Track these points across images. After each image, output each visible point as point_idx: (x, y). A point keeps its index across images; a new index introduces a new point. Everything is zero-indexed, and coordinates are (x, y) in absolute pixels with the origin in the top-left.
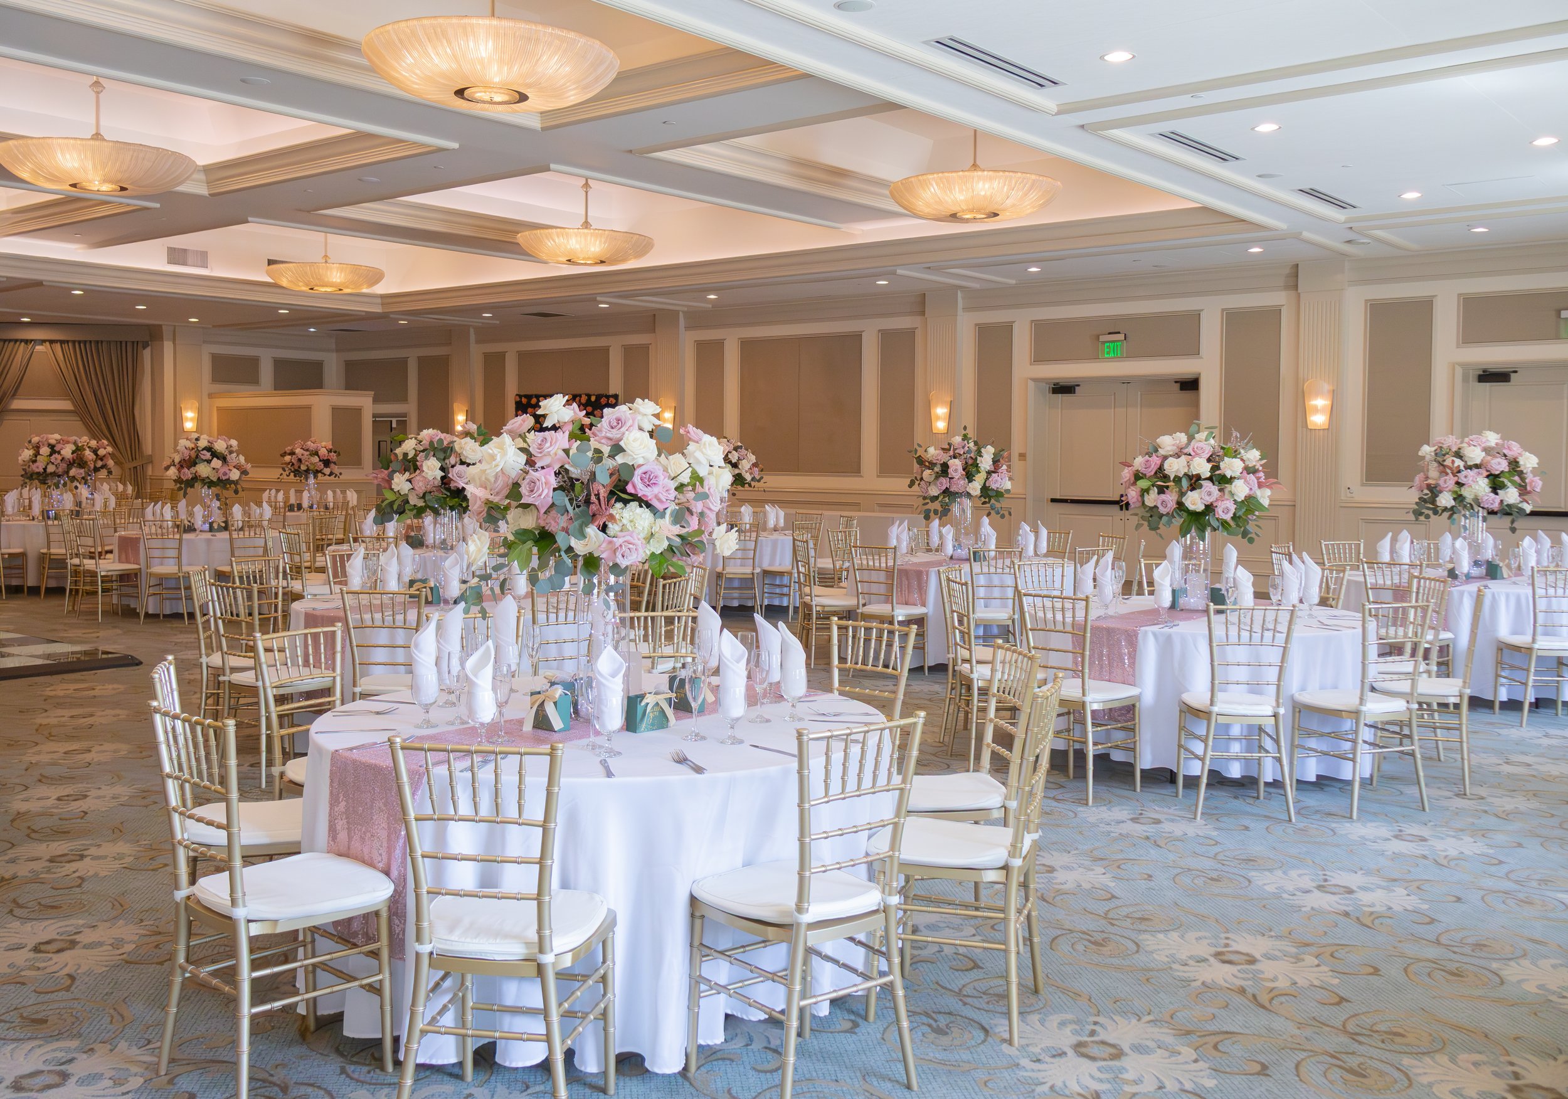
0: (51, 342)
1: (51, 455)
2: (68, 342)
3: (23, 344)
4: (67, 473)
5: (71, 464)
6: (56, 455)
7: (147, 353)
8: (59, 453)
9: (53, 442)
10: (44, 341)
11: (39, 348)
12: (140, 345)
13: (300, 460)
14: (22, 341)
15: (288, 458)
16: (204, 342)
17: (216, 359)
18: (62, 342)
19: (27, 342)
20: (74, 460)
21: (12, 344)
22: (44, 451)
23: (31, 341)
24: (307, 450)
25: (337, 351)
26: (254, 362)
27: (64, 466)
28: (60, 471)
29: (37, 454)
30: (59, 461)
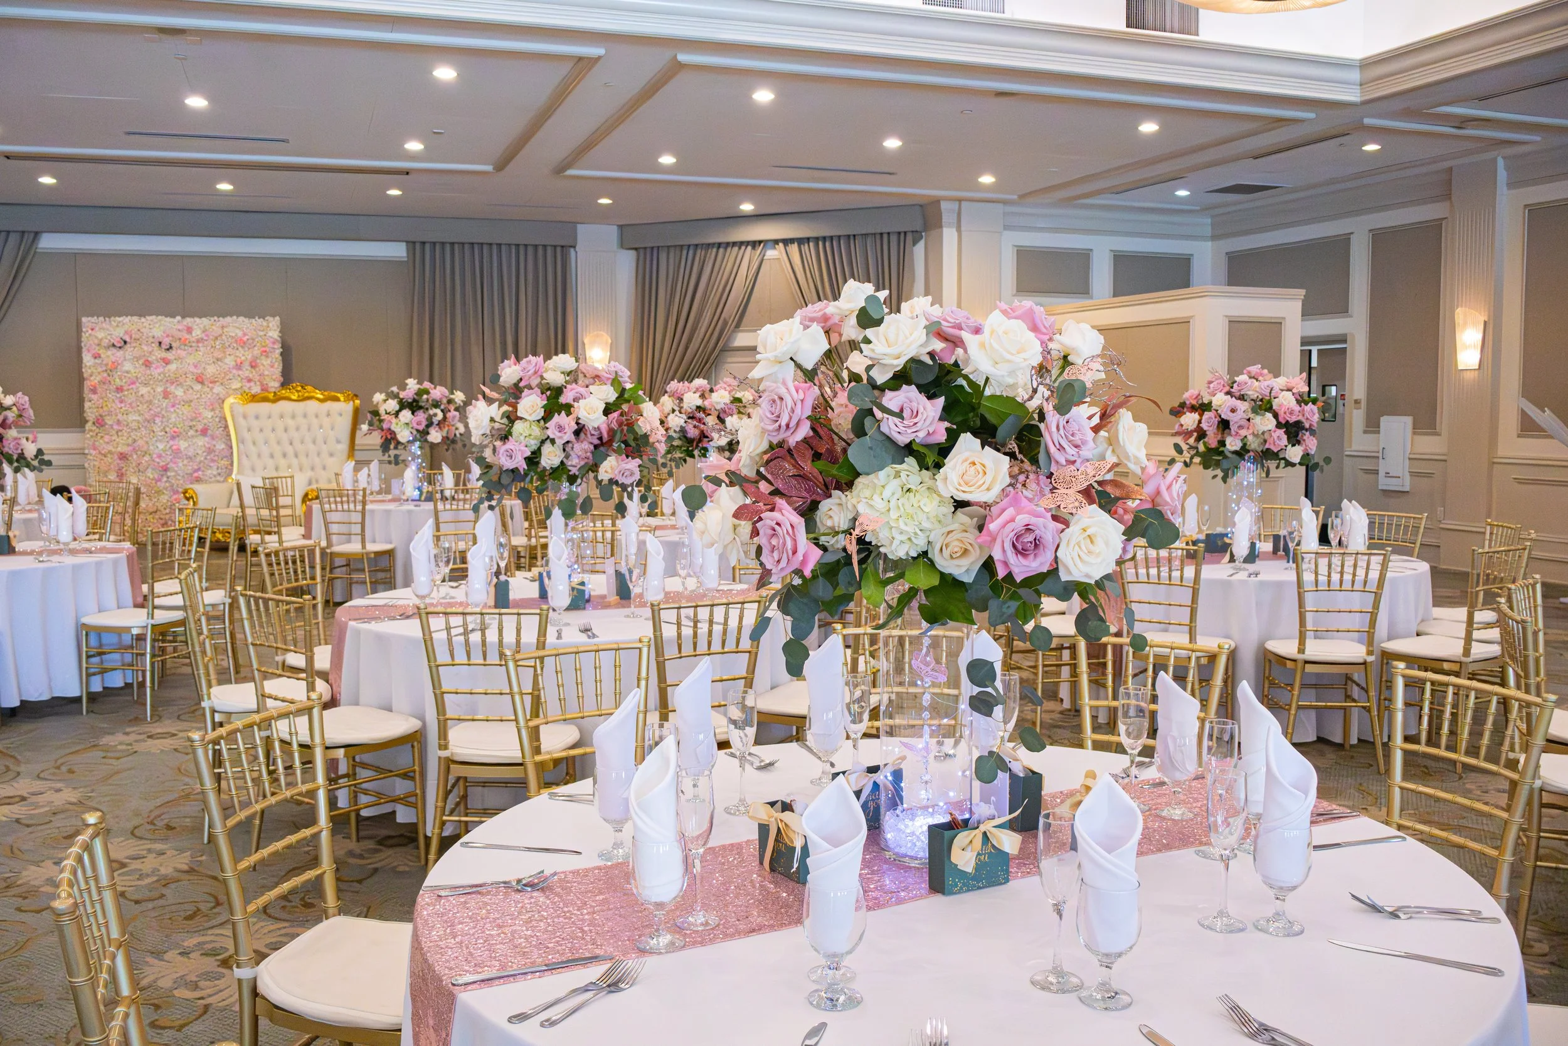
0: (786, 242)
1: (547, 418)
2: (808, 239)
3: (749, 248)
4: (594, 467)
5: (603, 446)
6: (560, 419)
7: (919, 250)
8: (568, 408)
9: (555, 378)
10: (776, 242)
11: (771, 253)
12: (909, 237)
13: (1224, 425)
14: (748, 243)
15: (1189, 420)
16: (1007, 227)
17: (1024, 255)
18: (801, 241)
19: (755, 244)
20: (612, 432)
21: (736, 249)
22: (531, 405)
23: (760, 242)
24: (1242, 398)
25: (1214, 238)
26: (1083, 259)
27: (582, 449)
28: (575, 464)
29: (512, 418)
30: (569, 436)
